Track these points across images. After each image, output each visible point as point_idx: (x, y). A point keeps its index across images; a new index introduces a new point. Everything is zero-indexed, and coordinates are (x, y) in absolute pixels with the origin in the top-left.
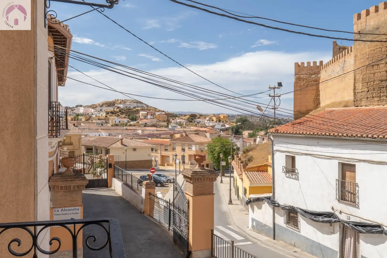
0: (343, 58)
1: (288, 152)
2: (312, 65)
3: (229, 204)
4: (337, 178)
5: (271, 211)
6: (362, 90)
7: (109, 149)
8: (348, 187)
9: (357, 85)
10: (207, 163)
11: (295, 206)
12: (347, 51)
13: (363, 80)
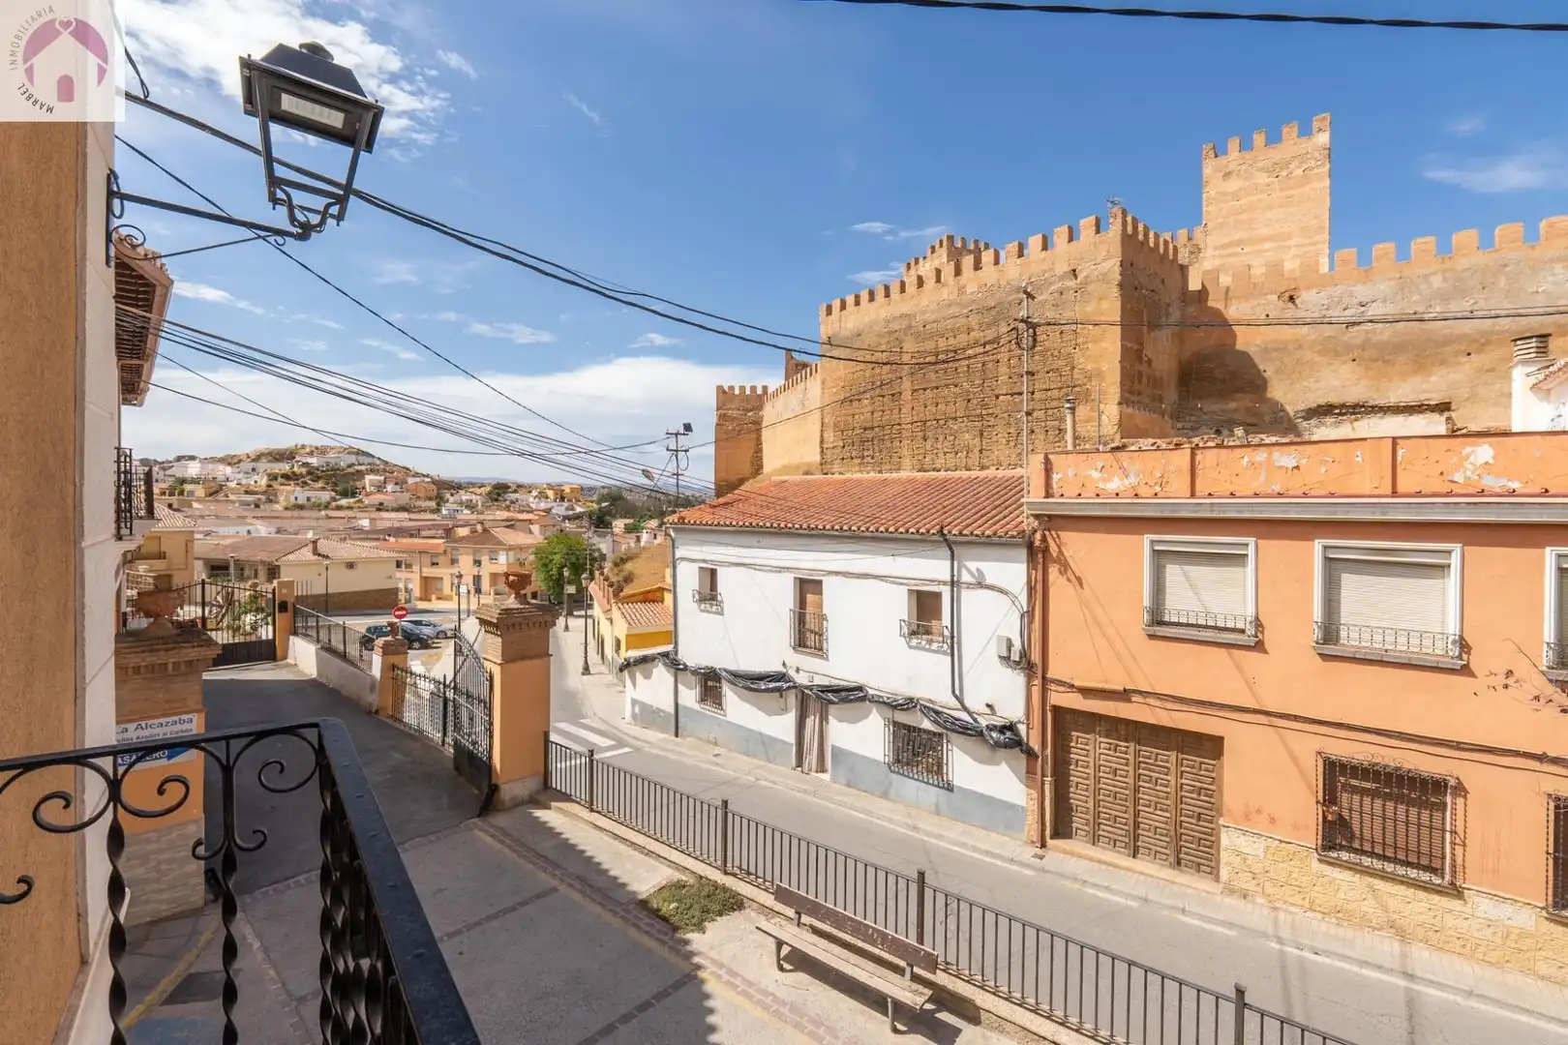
0: (803, 383)
1: (704, 561)
2: (748, 392)
3: (583, 674)
4: (792, 608)
5: (672, 680)
6: (835, 445)
7: (278, 567)
8: (811, 623)
9: (826, 435)
10: (533, 590)
11: (717, 666)
12: (808, 372)
13: (836, 425)
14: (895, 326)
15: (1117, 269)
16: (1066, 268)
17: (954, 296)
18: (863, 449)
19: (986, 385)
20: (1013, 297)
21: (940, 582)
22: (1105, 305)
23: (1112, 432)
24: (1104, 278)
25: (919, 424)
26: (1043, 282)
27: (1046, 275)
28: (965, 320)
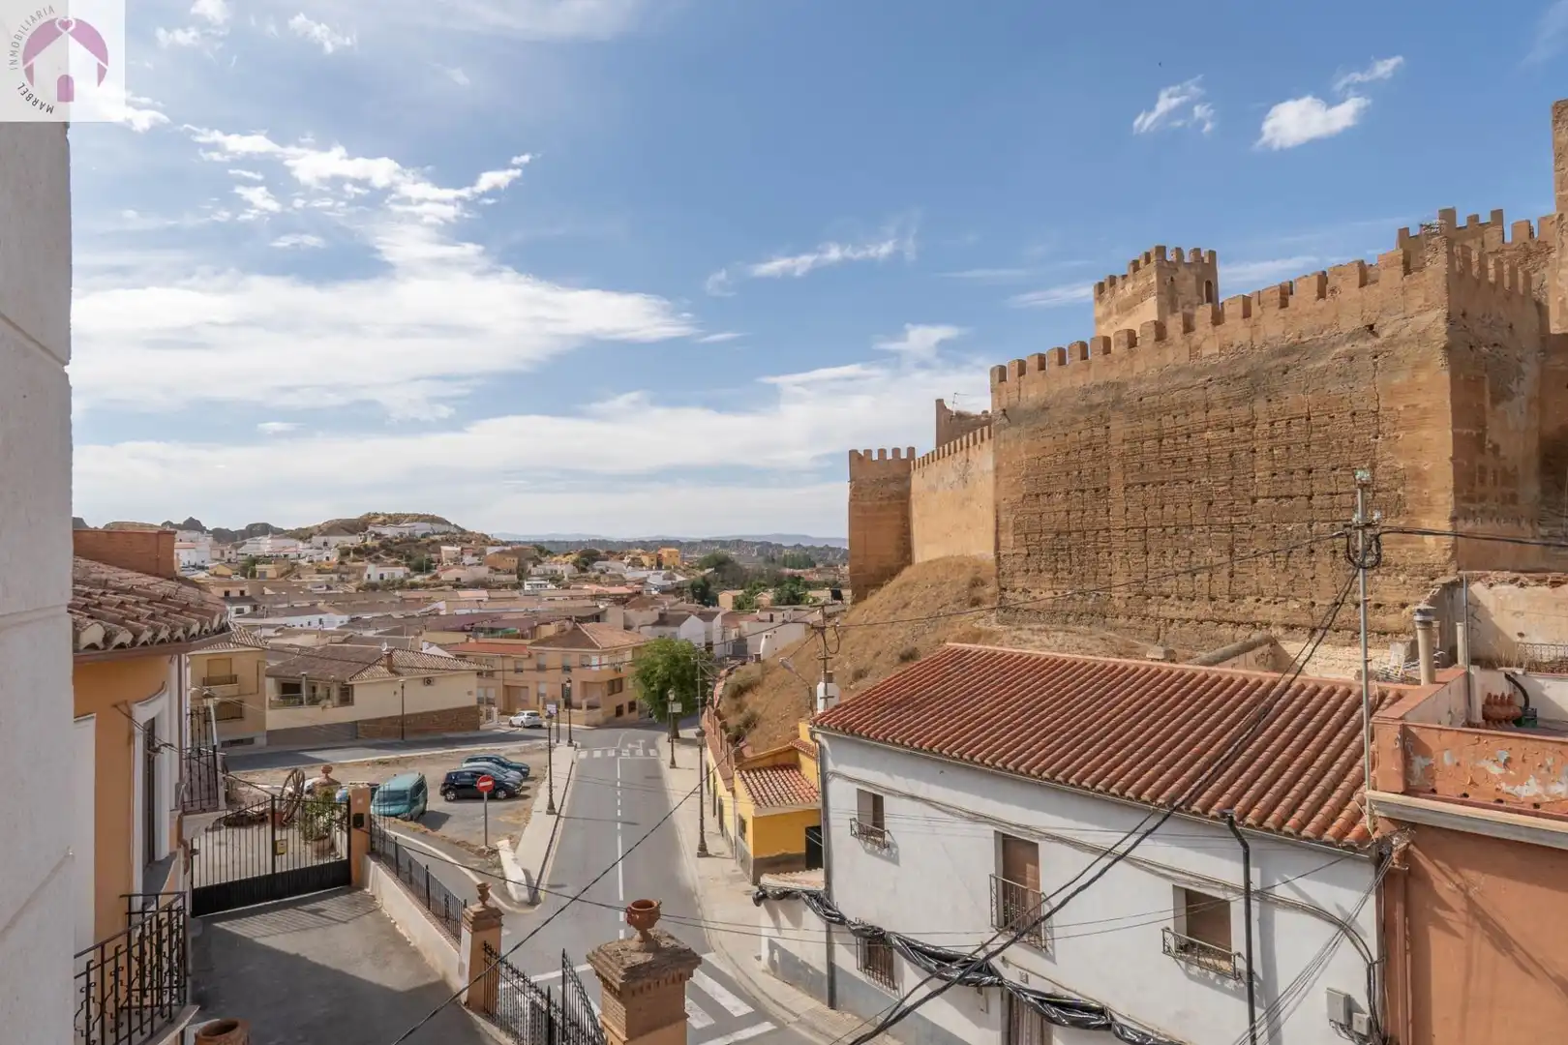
0: (964, 453)
1: (865, 783)
2: (889, 456)
3: (699, 856)
5: (825, 932)
6: (1015, 551)
7: (352, 686)
9: (1002, 538)
10: (631, 699)
11: (887, 928)
12: (971, 438)
13: (1016, 526)
14: (1097, 398)
15: (1442, 325)
16: (1358, 324)
17: (1183, 359)
18: (1057, 560)
19: (1235, 482)
20: (1273, 363)
21: (1226, 887)
22: (1423, 377)
23: (1442, 559)
24: (1422, 337)
25: (1136, 531)
26: (1321, 342)
27: (1325, 332)
28: (1201, 392)
